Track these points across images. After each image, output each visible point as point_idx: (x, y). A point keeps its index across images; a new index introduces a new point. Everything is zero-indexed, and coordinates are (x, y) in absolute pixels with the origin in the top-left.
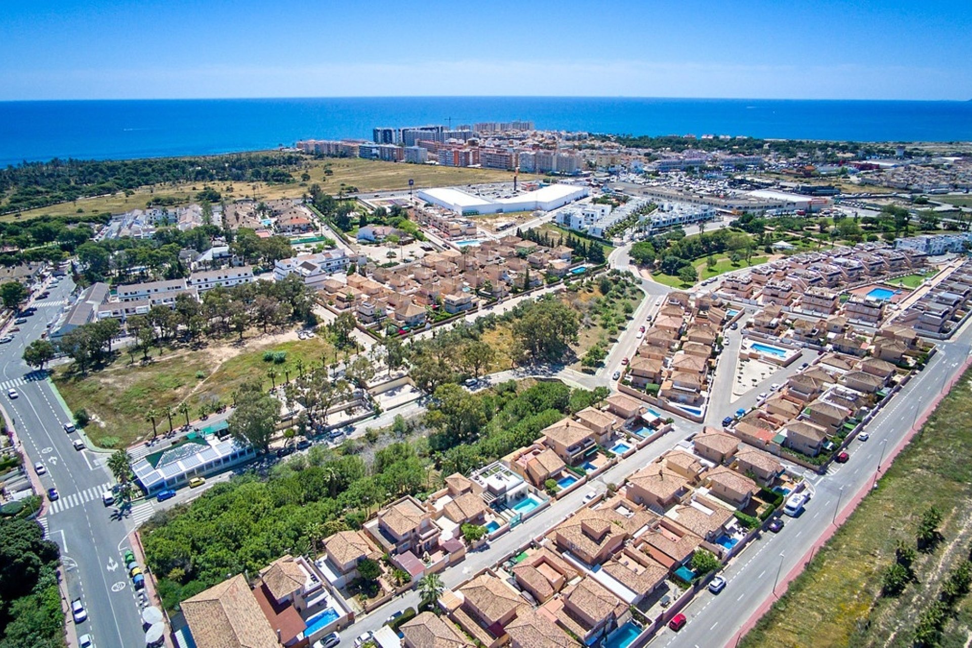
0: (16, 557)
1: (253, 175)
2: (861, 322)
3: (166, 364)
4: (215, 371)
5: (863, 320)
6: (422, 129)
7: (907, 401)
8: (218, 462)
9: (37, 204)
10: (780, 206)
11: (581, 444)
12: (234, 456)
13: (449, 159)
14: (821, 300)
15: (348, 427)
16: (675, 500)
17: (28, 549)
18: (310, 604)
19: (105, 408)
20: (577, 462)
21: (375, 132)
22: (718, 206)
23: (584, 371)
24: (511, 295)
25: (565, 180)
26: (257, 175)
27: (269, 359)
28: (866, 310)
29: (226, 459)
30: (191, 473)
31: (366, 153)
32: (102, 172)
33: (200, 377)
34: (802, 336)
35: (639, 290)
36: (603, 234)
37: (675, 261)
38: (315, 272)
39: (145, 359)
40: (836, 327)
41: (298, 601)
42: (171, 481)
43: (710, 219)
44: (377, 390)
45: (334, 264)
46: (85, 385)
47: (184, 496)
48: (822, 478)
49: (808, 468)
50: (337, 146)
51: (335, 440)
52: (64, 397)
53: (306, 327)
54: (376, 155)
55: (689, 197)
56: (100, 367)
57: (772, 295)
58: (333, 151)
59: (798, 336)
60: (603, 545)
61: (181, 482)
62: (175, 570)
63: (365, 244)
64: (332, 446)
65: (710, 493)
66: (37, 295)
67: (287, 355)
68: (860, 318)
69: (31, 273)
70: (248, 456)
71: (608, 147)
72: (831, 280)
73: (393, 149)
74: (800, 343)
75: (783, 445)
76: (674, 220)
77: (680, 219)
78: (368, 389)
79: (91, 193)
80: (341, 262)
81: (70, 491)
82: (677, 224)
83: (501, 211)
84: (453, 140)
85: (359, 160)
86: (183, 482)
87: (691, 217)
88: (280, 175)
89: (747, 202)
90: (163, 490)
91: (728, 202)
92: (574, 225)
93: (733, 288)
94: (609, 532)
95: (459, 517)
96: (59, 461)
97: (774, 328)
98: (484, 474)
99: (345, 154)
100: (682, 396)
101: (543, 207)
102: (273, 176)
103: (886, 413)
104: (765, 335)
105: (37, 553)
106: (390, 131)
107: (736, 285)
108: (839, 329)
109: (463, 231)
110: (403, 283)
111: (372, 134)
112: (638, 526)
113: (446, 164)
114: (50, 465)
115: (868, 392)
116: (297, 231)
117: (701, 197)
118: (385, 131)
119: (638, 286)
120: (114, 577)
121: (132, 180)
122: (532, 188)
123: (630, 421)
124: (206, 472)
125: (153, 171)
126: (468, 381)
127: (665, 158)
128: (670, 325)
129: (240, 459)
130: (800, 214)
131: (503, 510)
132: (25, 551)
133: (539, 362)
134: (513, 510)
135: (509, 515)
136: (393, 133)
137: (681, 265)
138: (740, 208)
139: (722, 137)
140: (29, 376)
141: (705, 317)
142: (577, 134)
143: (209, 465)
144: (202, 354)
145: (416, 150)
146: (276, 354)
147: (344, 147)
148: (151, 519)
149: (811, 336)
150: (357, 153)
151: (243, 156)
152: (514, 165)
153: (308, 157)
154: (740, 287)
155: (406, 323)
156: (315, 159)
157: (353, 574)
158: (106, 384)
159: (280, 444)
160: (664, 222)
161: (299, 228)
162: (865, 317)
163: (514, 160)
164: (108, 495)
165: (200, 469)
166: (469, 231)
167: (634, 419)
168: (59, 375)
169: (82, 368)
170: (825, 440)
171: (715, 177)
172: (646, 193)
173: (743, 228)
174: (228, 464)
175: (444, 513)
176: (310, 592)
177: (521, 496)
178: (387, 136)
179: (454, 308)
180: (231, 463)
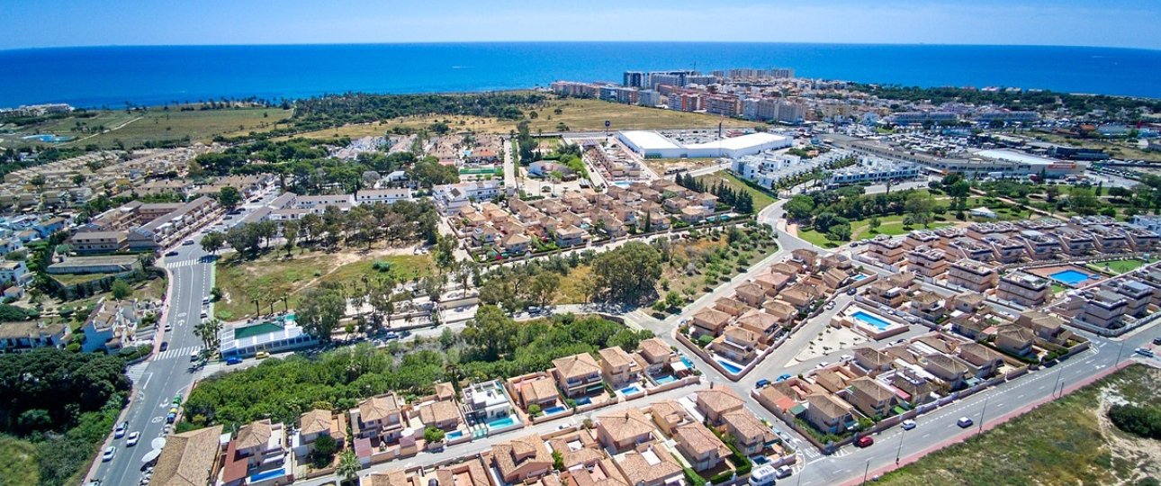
0: (94, 381)
1: (490, 110)
2: (1012, 304)
3: (300, 262)
4: (331, 271)
5: (1018, 303)
6: (672, 74)
7: (1001, 396)
8: (284, 342)
9: (311, 128)
10: (1009, 169)
11: (584, 379)
12: (299, 340)
13: (677, 103)
14: (970, 275)
15: (405, 331)
16: (632, 445)
17: (105, 378)
18: (267, 461)
19: (238, 290)
20: (578, 395)
21: (626, 75)
22: (928, 164)
23: (655, 315)
24: (628, 235)
25: (777, 129)
26: (493, 111)
27: (376, 267)
28: (1022, 291)
29: (292, 341)
30: (260, 348)
31: (606, 95)
32: (375, 104)
33: (317, 275)
34: (919, 310)
35: (775, 244)
36: (773, 185)
37: (830, 218)
38: (458, 198)
39: (287, 256)
40: (966, 305)
41: (258, 455)
42: (242, 351)
43: (911, 177)
44: (448, 305)
45: (485, 193)
46: (235, 271)
47: (246, 364)
48: (824, 457)
49: (815, 445)
50: (581, 87)
51: (388, 341)
52: (216, 278)
53: (425, 245)
54: (614, 97)
55: (899, 153)
56: (253, 258)
57: (918, 264)
58: (578, 92)
59: (914, 310)
60: (518, 467)
61: (248, 353)
62: (198, 416)
63: (532, 178)
64: (383, 345)
65: (676, 447)
66: (253, 199)
67: (394, 265)
68: (1014, 300)
69: (256, 181)
70: (311, 342)
71: (856, 97)
72: (1008, 254)
73: (628, 92)
74: (913, 318)
75: (798, 416)
76: (863, 176)
77: (871, 175)
78: (438, 302)
79: (355, 121)
80: (492, 191)
81: (177, 346)
82: (864, 181)
83: (686, 156)
84: (693, 85)
85: (598, 102)
86: (253, 353)
87: (885, 174)
88: (511, 112)
89: (965, 162)
90: (232, 356)
91: (943, 160)
92: (747, 175)
93: (877, 252)
94: (534, 457)
95: (428, 419)
96: (184, 324)
97: (889, 298)
98: (478, 389)
99: (586, 95)
100: (731, 353)
101: (731, 156)
102: (505, 113)
103: (961, 405)
104: (879, 304)
105: (113, 383)
106: (639, 75)
107: (881, 249)
108: (969, 308)
109: (626, 172)
110: (529, 215)
111: (622, 78)
112: (578, 460)
113: (674, 108)
114: (177, 325)
115: (946, 379)
116: (483, 162)
117: (912, 154)
118: (634, 75)
119: (775, 240)
120: (160, 412)
121: (391, 111)
122: (737, 134)
123: (656, 367)
124: (273, 349)
125: (412, 104)
126: (531, 308)
127: (915, 110)
128: (768, 281)
129: (304, 344)
130: (1032, 178)
131: (479, 423)
132: (102, 379)
133: (614, 301)
134: (488, 425)
135: (479, 429)
136: (642, 77)
137: (835, 223)
138: (955, 168)
139: (1009, 89)
140: (203, 259)
141: (819, 278)
142: (834, 82)
143: (277, 344)
144: (332, 257)
145: (648, 94)
146: (383, 264)
147: (588, 88)
148: (211, 376)
149: (928, 311)
150: (598, 95)
151: (496, 94)
152: (738, 112)
153: (553, 96)
154: (884, 250)
155: (507, 250)
156: (559, 99)
157: (313, 446)
158: (249, 271)
159: (343, 338)
160: (849, 177)
161: (486, 160)
162: (1020, 299)
163: (739, 107)
164: (195, 353)
165: (269, 345)
166: (632, 173)
167: (662, 365)
168: (223, 260)
169: (241, 257)
170: (849, 419)
171: (958, 133)
172: (853, 146)
173: (944, 189)
174: (292, 346)
175: (418, 414)
176: (270, 451)
177: (502, 415)
178: (636, 80)
179: (562, 242)
180: (296, 345)
